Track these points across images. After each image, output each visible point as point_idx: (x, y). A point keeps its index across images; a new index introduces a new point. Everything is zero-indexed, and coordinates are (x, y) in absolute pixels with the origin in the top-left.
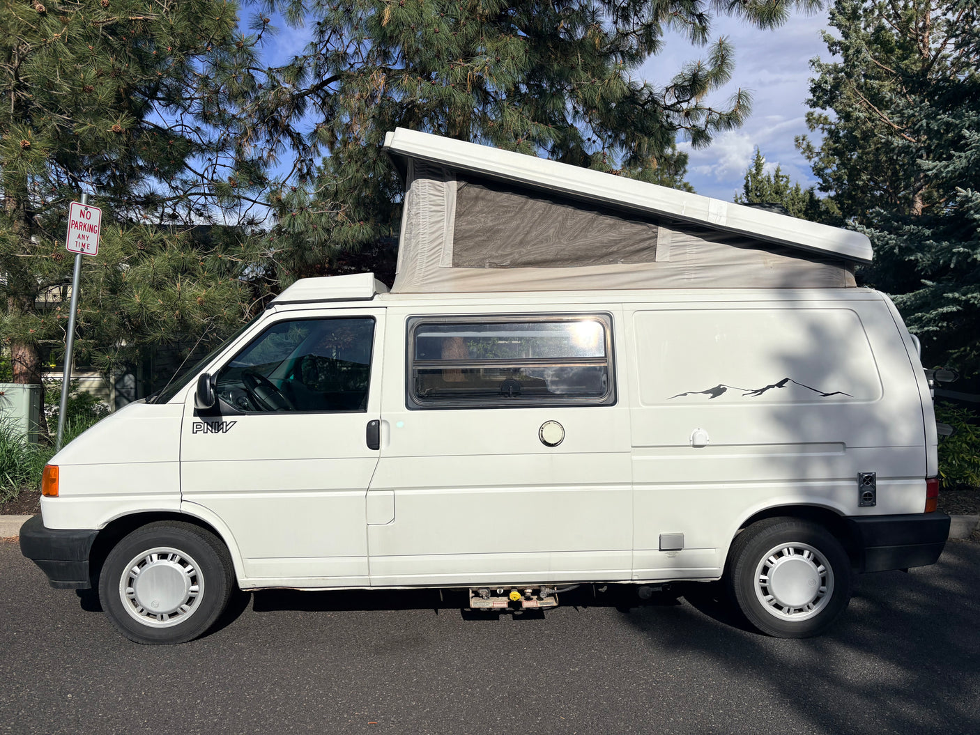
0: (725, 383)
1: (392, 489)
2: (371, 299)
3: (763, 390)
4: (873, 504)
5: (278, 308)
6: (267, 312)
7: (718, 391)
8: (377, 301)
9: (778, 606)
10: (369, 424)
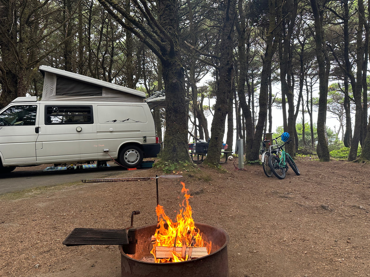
0: (116, 119)
1: (42, 142)
2: (36, 102)
3: (124, 121)
4: (146, 142)
5: (12, 103)
6: (10, 104)
7: (115, 121)
8: (38, 102)
9: (129, 162)
10: (36, 128)
